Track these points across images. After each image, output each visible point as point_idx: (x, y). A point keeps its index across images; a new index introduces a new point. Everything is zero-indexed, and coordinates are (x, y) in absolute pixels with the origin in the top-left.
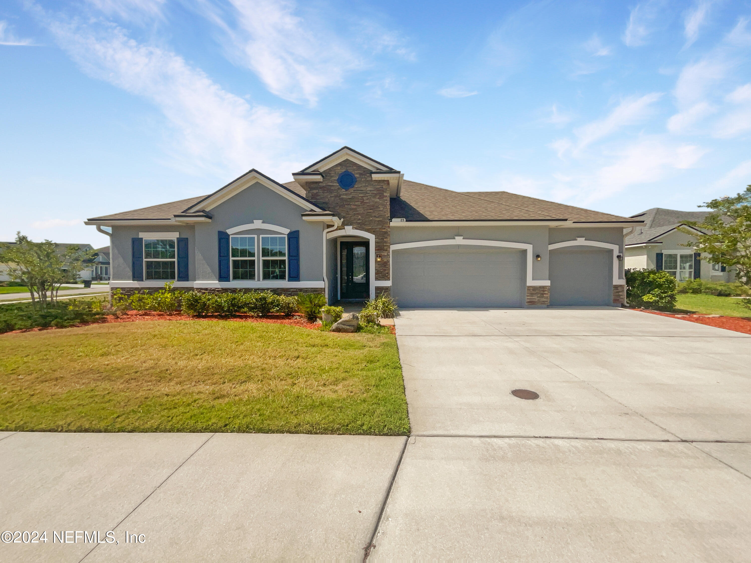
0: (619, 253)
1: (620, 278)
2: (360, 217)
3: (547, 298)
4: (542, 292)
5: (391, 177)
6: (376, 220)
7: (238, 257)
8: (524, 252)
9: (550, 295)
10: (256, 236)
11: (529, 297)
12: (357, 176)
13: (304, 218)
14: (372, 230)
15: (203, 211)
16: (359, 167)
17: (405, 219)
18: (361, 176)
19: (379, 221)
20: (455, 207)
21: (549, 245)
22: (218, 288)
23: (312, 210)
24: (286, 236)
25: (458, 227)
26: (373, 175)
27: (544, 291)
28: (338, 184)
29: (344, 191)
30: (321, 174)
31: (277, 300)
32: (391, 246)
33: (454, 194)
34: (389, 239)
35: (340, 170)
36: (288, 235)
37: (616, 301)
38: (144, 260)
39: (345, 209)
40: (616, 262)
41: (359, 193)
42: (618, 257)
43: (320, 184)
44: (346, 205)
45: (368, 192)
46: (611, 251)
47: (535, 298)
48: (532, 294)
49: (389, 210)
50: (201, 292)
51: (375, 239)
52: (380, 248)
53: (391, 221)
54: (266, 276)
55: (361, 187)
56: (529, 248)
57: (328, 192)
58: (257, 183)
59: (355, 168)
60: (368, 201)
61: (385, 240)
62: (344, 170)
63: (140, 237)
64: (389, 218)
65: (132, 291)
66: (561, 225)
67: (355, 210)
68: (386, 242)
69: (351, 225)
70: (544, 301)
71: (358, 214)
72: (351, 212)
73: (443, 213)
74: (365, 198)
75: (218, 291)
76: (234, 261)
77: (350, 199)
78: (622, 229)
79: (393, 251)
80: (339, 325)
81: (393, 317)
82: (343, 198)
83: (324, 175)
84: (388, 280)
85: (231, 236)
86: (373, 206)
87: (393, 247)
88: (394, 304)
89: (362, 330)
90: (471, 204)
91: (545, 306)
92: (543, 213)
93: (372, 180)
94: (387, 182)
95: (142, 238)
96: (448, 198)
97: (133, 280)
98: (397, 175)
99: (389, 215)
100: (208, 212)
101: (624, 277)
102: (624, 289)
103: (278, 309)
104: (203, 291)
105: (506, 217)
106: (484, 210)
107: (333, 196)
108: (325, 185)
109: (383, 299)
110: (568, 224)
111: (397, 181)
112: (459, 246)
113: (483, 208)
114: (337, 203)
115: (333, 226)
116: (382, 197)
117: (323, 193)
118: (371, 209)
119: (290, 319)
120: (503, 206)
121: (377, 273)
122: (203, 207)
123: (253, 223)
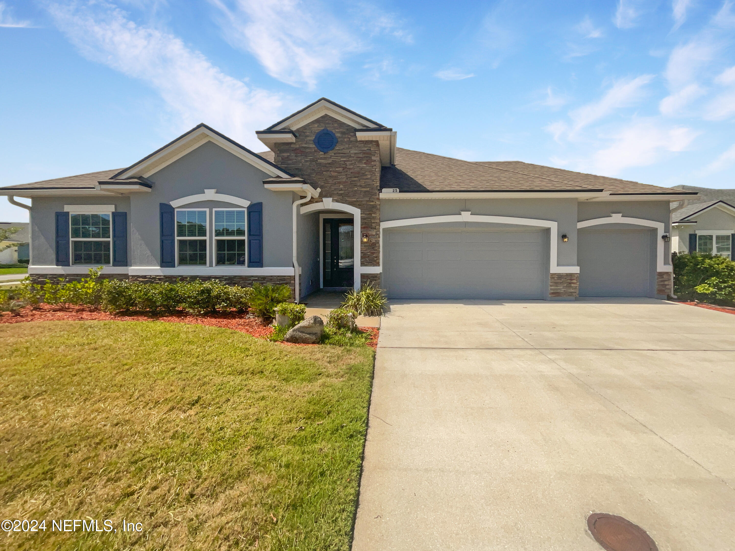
0: (665, 232)
1: (666, 263)
2: (341, 186)
3: (576, 288)
4: (569, 281)
5: (380, 136)
6: (362, 191)
7: (185, 236)
8: (548, 231)
9: (579, 284)
10: (207, 210)
11: (553, 288)
12: (338, 135)
13: (266, 186)
14: (358, 203)
15: (140, 178)
16: (342, 124)
17: (398, 190)
18: (344, 136)
19: (365, 192)
20: (461, 176)
21: (578, 222)
22: (160, 276)
23: (278, 177)
24: (246, 210)
25: (465, 200)
26: (358, 134)
27: (571, 280)
28: (314, 146)
29: (322, 155)
30: (291, 132)
31: (225, 293)
32: (381, 223)
33: (459, 163)
34: (378, 215)
35: (317, 129)
36: (249, 208)
37: (660, 291)
38: (71, 239)
39: (323, 177)
40: (660, 244)
41: (341, 156)
42: (664, 237)
43: (293, 146)
44: (325, 171)
45: (352, 155)
46: (654, 231)
47: (561, 288)
48: (556, 284)
49: (378, 178)
50: (138, 280)
51: (361, 214)
52: (366, 226)
53: (381, 192)
54: (221, 261)
55: (344, 149)
56: (553, 226)
57: (302, 155)
58: (209, 142)
59: (336, 125)
60: (352, 167)
61: (373, 215)
62: (322, 128)
63: (65, 211)
64: (379, 188)
65: (55, 278)
66: (594, 198)
67: (336, 178)
68: (374, 218)
69: (330, 197)
70: (571, 292)
71: (339, 183)
72: (330, 181)
73: (446, 183)
74: (348, 163)
75: (160, 279)
76: (180, 242)
77: (329, 164)
78: (668, 203)
79: (384, 230)
80: (295, 333)
81: (380, 314)
82: (320, 164)
83: (297, 135)
84: (376, 266)
85: (176, 210)
86: (359, 173)
87: (384, 225)
88: (382, 297)
89: (327, 341)
90: (480, 173)
91: (573, 298)
92: (570, 183)
93: (357, 141)
94: (377, 143)
95: (68, 213)
96: (453, 167)
97: (57, 265)
98: (387, 133)
99: (378, 184)
100: (147, 179)
101: (671, 262)
102: (670, 277)
103: (226, 305)
104: (141, 279)
105: (524, 188)
106: (496, 179)
107: (307, 161)
108: (298, 146)
109: (368, 291)
110: (604, 196)
111: (388, 142)
112: (466, 224)
113: (496, 177)
114: (313, 170)
115: (305, 197)
116: (369, 161)
117: (296, 156)
118: (355, 177)
119: (243, 318)
120: (520, 176)
121: (364, 256)
122: (139, 171)
123: (204, 193)
